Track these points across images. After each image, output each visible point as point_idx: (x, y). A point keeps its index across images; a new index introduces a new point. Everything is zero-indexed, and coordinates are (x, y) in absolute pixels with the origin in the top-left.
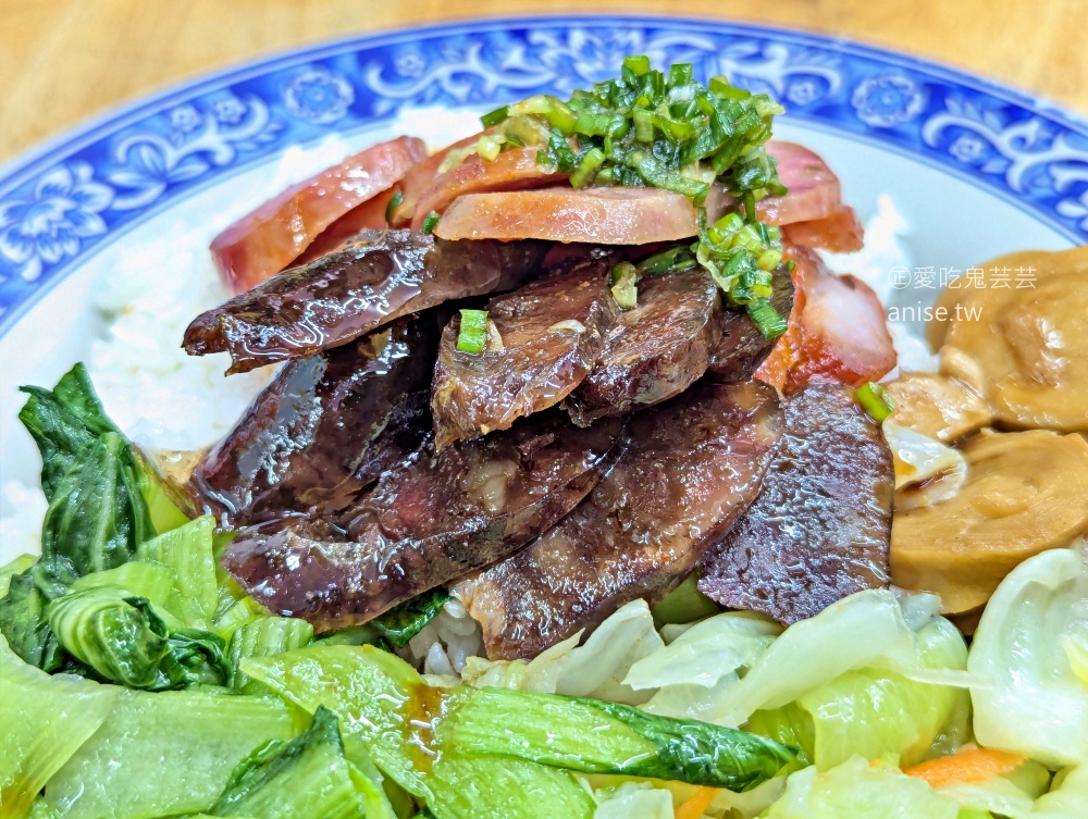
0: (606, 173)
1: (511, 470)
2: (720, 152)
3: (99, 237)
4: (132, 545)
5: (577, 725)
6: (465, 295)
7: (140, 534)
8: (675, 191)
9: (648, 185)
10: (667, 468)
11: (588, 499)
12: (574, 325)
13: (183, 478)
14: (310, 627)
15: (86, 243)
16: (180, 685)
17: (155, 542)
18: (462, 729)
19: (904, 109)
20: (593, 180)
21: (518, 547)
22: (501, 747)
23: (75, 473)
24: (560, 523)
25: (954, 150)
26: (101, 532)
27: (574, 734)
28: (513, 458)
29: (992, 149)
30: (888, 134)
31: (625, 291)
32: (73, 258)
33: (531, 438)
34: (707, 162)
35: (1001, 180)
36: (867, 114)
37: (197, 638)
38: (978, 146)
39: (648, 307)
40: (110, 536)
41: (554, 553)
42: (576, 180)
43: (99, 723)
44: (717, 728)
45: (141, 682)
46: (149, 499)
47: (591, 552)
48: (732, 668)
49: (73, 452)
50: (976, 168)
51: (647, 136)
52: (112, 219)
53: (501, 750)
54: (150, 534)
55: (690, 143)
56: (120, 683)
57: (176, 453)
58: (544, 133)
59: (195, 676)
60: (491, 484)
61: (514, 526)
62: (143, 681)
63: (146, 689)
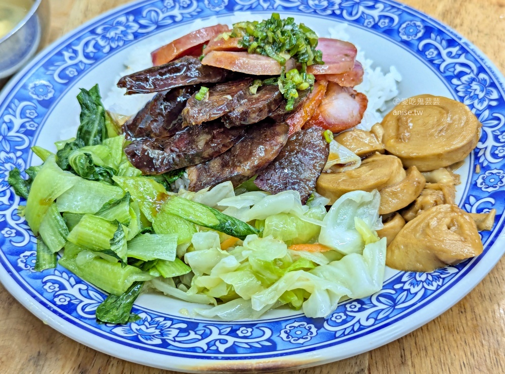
0: (258, 50)
1: (209, 137)
2: (292, 49)
3: (131, 41)
4: (101, 140)
5: (200, 212)
6: (208, 82)
7: (103, 138)
8: (275, 60)
9: (268, 56)
10: (251, 145)
11: (230, 150)
12: (229, 97)
13: (121, 123)
14: (141, 172)
15: (126, 43)
16: (98, 180)
17: (108, 140)
18: (168, 206)
19: (416, 35)
20: (254, 52)
21: (206, 160)
22: (177, 213)
23: (88, 116)
24: (219, 156)
25: (427, 53)
26: (93, 135)
27: (198, 214)
28: (211, 134)
29: (439, 54)
30: (407, 43)
31: (253, 89)
32: (121, 47)
33: (217, 129)
34: (289, 51)
35: (438, 67)
36: (403, 34)
37: (107, 168)
38: (436, 53)
39: (258, 95)
40: (95, 137)
41: (215, 164)
42: (249, 50)
43: (72, 185)
44: (239, 221)
45: (85, 176)
46: (108, 127)
47: (225, 165)
48: (249, 205)
49: (89, 110)
50: (431, 61)
51: (271, 40)
52: (136, 36)
53: (176, 214)
54: (107, 137)
55: (284, 45)
56: (79, 176)
57: (121, 115)
58: (243, 34)
59: (102, 178)
60: (202, 140)
61: (206, 155)
62: (86, 176)
63: (87, 179)
